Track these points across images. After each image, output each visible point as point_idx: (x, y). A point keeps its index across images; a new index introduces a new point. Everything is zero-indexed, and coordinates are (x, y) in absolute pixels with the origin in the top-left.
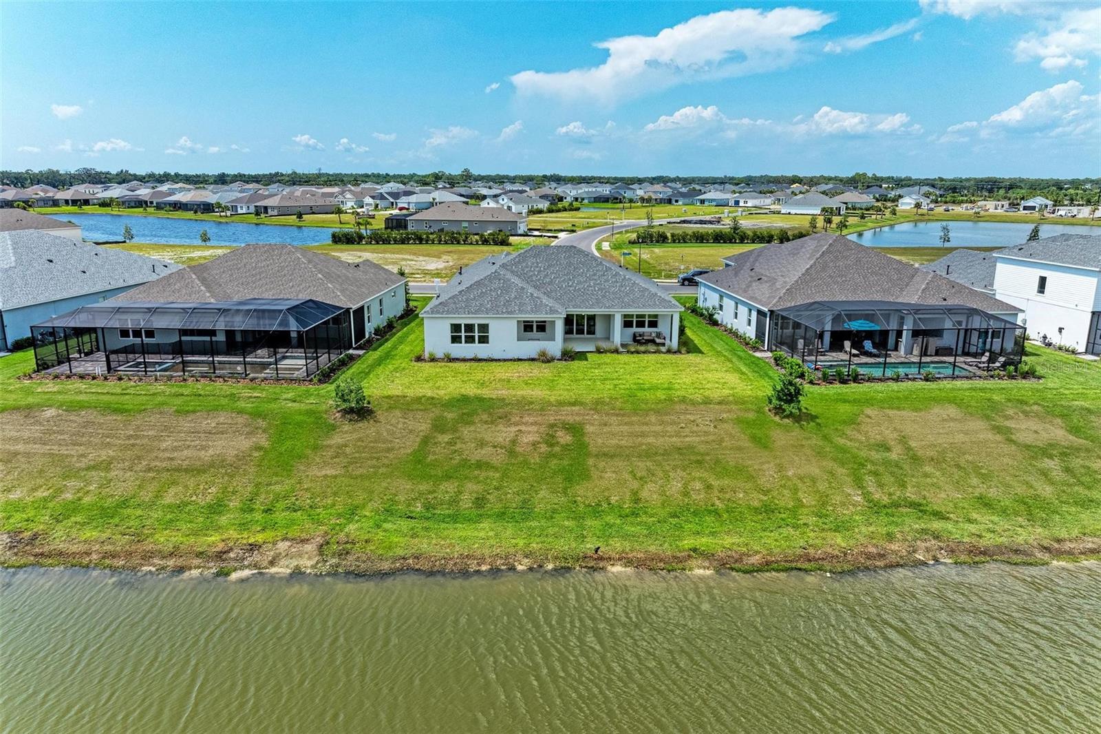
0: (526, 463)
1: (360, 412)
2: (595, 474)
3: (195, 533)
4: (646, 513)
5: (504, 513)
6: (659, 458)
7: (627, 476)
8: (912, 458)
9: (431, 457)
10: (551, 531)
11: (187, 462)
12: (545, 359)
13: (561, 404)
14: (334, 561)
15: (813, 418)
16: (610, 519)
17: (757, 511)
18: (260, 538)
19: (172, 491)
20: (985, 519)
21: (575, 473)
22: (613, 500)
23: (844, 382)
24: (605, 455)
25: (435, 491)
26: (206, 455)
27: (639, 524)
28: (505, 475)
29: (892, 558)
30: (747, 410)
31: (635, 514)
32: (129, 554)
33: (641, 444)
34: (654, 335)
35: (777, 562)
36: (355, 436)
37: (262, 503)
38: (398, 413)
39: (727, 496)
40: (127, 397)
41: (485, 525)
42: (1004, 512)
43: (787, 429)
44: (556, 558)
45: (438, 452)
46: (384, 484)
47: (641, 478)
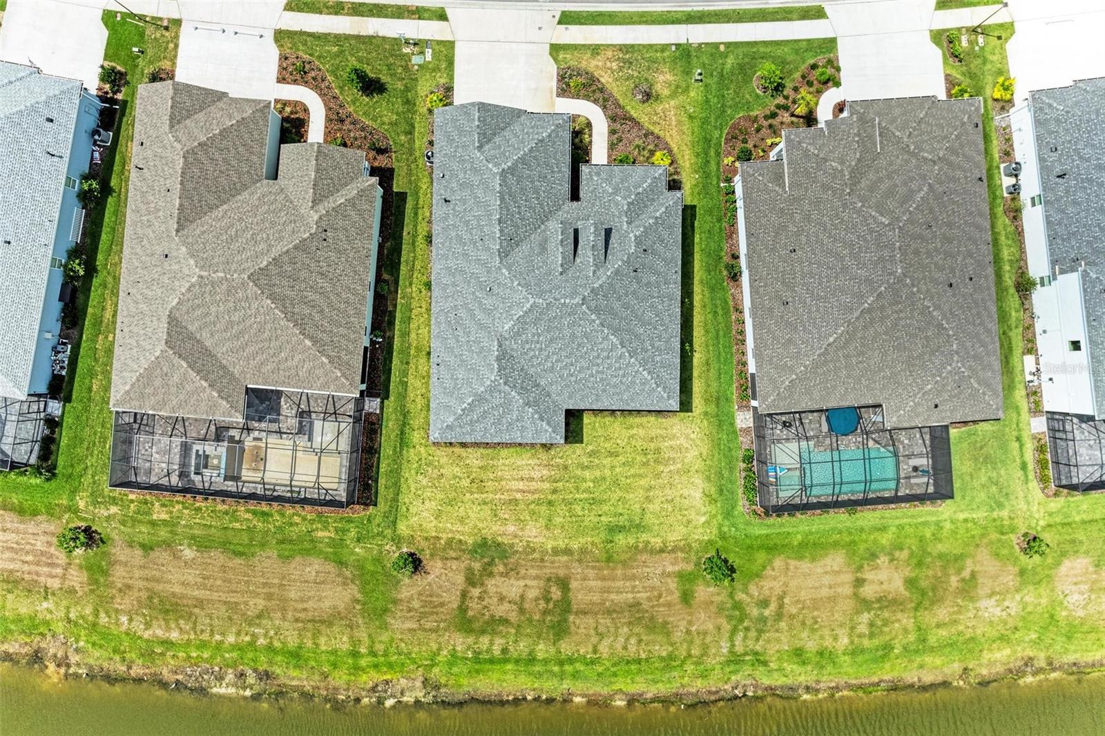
0: (530, 620)
2: (573, 628)
7: (592, 632)
9: (470, 613)
14: (433, 693)
16: (579, 666)
17: (662, 659)
19: (322, 639)
20: (789, 667)
21: (560, 630)
22: (582, 651)
24: (581, 613)
25: (477, 642)
28: (518, 632)
29: (722, 693)
30: (688, 562)
31: (593, 662)
38: (439, 563)
41: (509, 667)
45: (474, 607)
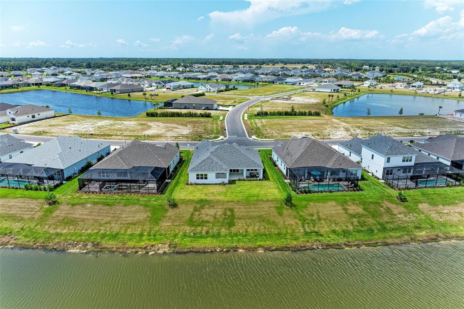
0: (218, 221)
1: (174, 205)
2: (236, 224)
3: (137, 242)
4: (249, 235)
5: (213, 236)
6: (253, 219)
7: (244, 225)
8: (319, 219)
9: (194, 219)
10: (225, 241)
11: (131, 221)
12: (224, 184)
13: (228, 202)
14: (173, 249)
15: (295, 206)
16: (240, 237)
17: (276, 235)
18: (154, 243)
19: (129, 230)
20: (333, 236)
21: (231, 224)
22: (241, 232)
23: (306, 193)
24: (239, 218)
25: (196, 230)
26: (135, 219)
27: (247, 238)
28: (213, 225)
29: (307, 247)
30: (278, 204)
31: (246, 236)
32: (123, 248)
33: (249, 215)
34: (256, 173)
35: (279, 248)
36: (174, 213)
37: (153, 233)
38: (184, 205)
39: (270, 230)
40: (108, 200)
41: (209, 239)
42: (338, 235)
43: (288, 210)
44: (226, 248)
45: (196, 218)
46: (183, 228)
47: (248, 225)
